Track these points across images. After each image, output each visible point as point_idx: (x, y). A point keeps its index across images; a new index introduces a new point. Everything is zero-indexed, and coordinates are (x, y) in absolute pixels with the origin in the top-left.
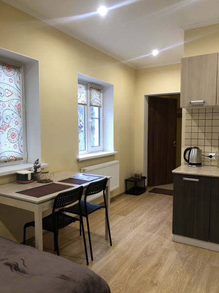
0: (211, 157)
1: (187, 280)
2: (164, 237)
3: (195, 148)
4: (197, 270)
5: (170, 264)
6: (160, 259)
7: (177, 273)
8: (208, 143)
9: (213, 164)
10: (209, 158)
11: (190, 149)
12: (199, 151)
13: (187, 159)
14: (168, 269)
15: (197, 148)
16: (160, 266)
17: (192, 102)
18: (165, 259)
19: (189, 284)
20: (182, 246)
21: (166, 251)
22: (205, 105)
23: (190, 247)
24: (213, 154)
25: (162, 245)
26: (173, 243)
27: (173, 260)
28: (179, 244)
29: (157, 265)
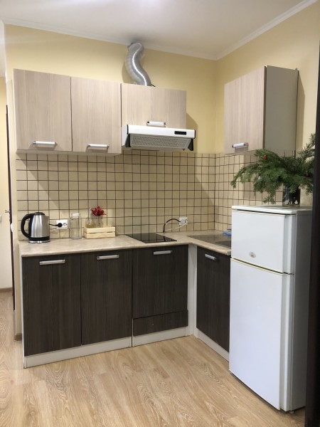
0: (60, 225)
1: (86, 410)
2: (7, 369)
3: (38, 214)
4: (87, 390)
5: (48, 402)
6: (27, 404)
7: (66, 408)
8: (53, 205)
9: (62, 235)
10: (58, 228)
11: (30, 217)
12: (46, 219)
13: (27, 232)
14: (50, 411)
15: (43, 214)
16: (36, 413)
17: (37, 142)
18: (36, 400)
19: (92, 413)
20: (44, 370)
21: (27, 388)
22: (57, 149)
23: (55, 365)
24: (62, 222)
25: (12, 382)
26: (27, 371)
27: (47, 394)
28: (38, 369)
29: (29, 415)
